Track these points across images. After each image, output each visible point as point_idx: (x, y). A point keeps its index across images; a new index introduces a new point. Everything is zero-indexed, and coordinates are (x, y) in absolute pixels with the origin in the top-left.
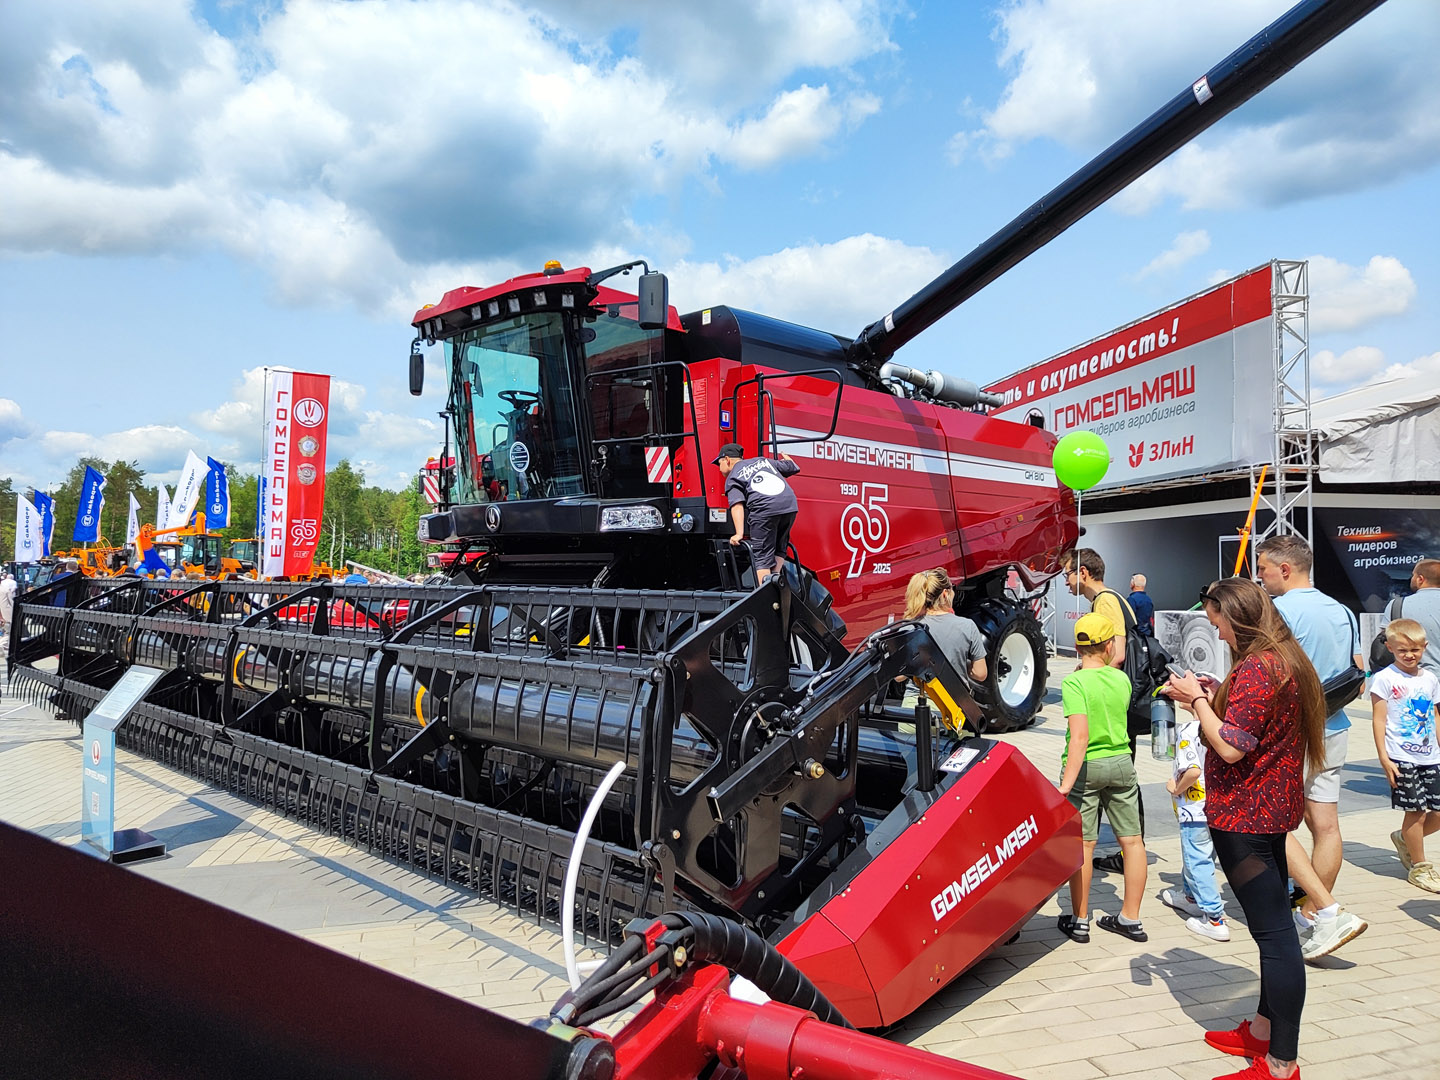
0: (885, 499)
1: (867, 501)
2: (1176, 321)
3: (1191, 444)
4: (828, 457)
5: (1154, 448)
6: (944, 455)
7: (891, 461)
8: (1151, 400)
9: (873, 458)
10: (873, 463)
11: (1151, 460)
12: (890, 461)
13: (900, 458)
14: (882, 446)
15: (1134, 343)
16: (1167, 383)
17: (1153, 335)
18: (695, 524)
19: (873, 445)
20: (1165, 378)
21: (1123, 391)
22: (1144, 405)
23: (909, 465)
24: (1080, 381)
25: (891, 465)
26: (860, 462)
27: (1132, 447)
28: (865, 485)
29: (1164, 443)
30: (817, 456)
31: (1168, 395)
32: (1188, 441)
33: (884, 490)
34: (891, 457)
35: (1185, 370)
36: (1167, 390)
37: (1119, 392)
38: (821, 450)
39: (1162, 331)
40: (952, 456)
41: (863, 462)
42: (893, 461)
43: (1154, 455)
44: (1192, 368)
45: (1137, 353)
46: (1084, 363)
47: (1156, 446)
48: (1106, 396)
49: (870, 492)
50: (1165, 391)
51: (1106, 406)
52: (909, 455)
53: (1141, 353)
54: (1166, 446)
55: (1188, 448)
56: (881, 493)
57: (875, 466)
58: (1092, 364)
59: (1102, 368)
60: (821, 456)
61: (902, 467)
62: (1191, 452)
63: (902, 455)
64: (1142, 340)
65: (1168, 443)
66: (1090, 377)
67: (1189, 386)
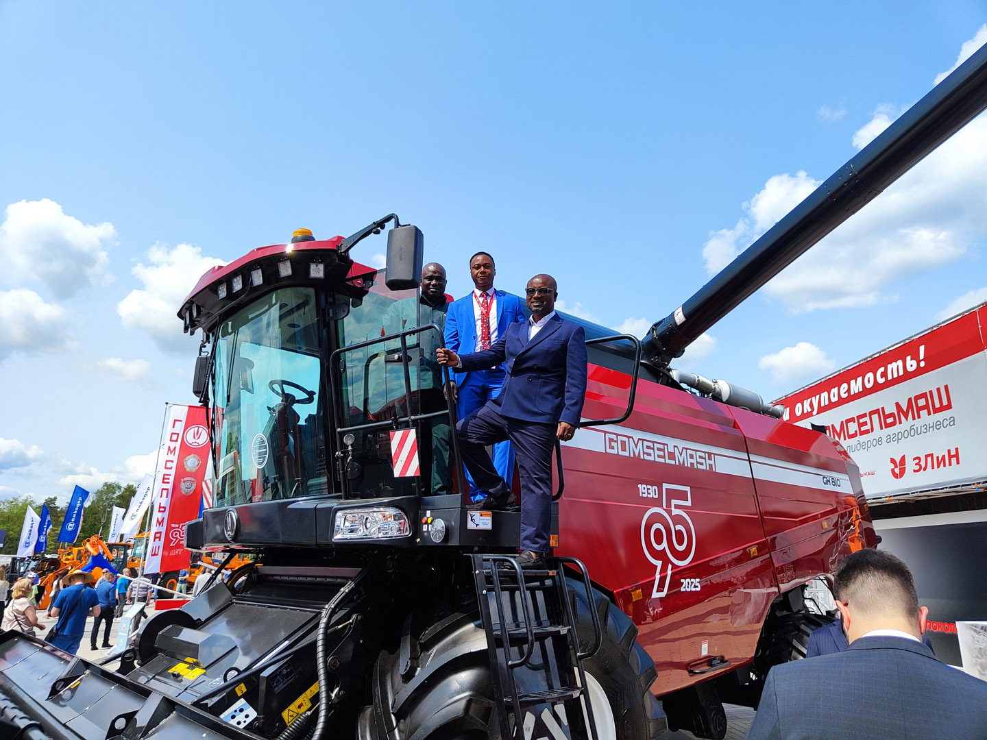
0: (689, 503)
1: (669, 504)
2: (922, 348)
3: (957, 456)
4: (621, 453)
5: (917, 461)
6: (745, 456)
7: (692, 461)
8: (907, 419)
9: (672, 456)
10: (672, 462)
11: (915, 471)
12: (690, 460)
13: (701, 457)
14: (682, 444)
15: (882, 369)
16: (922, 402)
17: (900, 363)
18: (448, 531)
19: (671, 442)
20: (917, 398)
21: (877, 411)
22: (900, 423)
23: (711, 466)
24: (831, 406)
25: (692, 464)
26: (658, 460)
27: (893, 461)
28: (665, 486)
29: (927, 456)
30: (609, 451)
31: (924, 413)
32: (953, 453)
33: (687, 492)
34: (691, 456)
35: (938, 390)
36: (923, 408)
37: (872, 413)
38: (613, 444)
39: (909, 358)
40: (752, 458)
41: (662, 460)
42: (694, 461)
43: (918, 467)
44: (946, 387)
45: (886, 378)
46: (835, 390)
47: (919, 458)
48: (859, 417)
49: (672, 494)
50: (920, 409)
51: (860, 425)
52: (710, 454)
53: (890, 378)
54: (929, 458)
55: (954, 460)
56: (682, 495)
57: (675, 465)
58: (842, 391)
59: (852, 393)
60: (614, 452)
61: (703, 467)
62: (958, 463)
63: (703, 454)
64: (890, 367)
65: (931, 455)
66: (841, 401)
67: (945, 403)
